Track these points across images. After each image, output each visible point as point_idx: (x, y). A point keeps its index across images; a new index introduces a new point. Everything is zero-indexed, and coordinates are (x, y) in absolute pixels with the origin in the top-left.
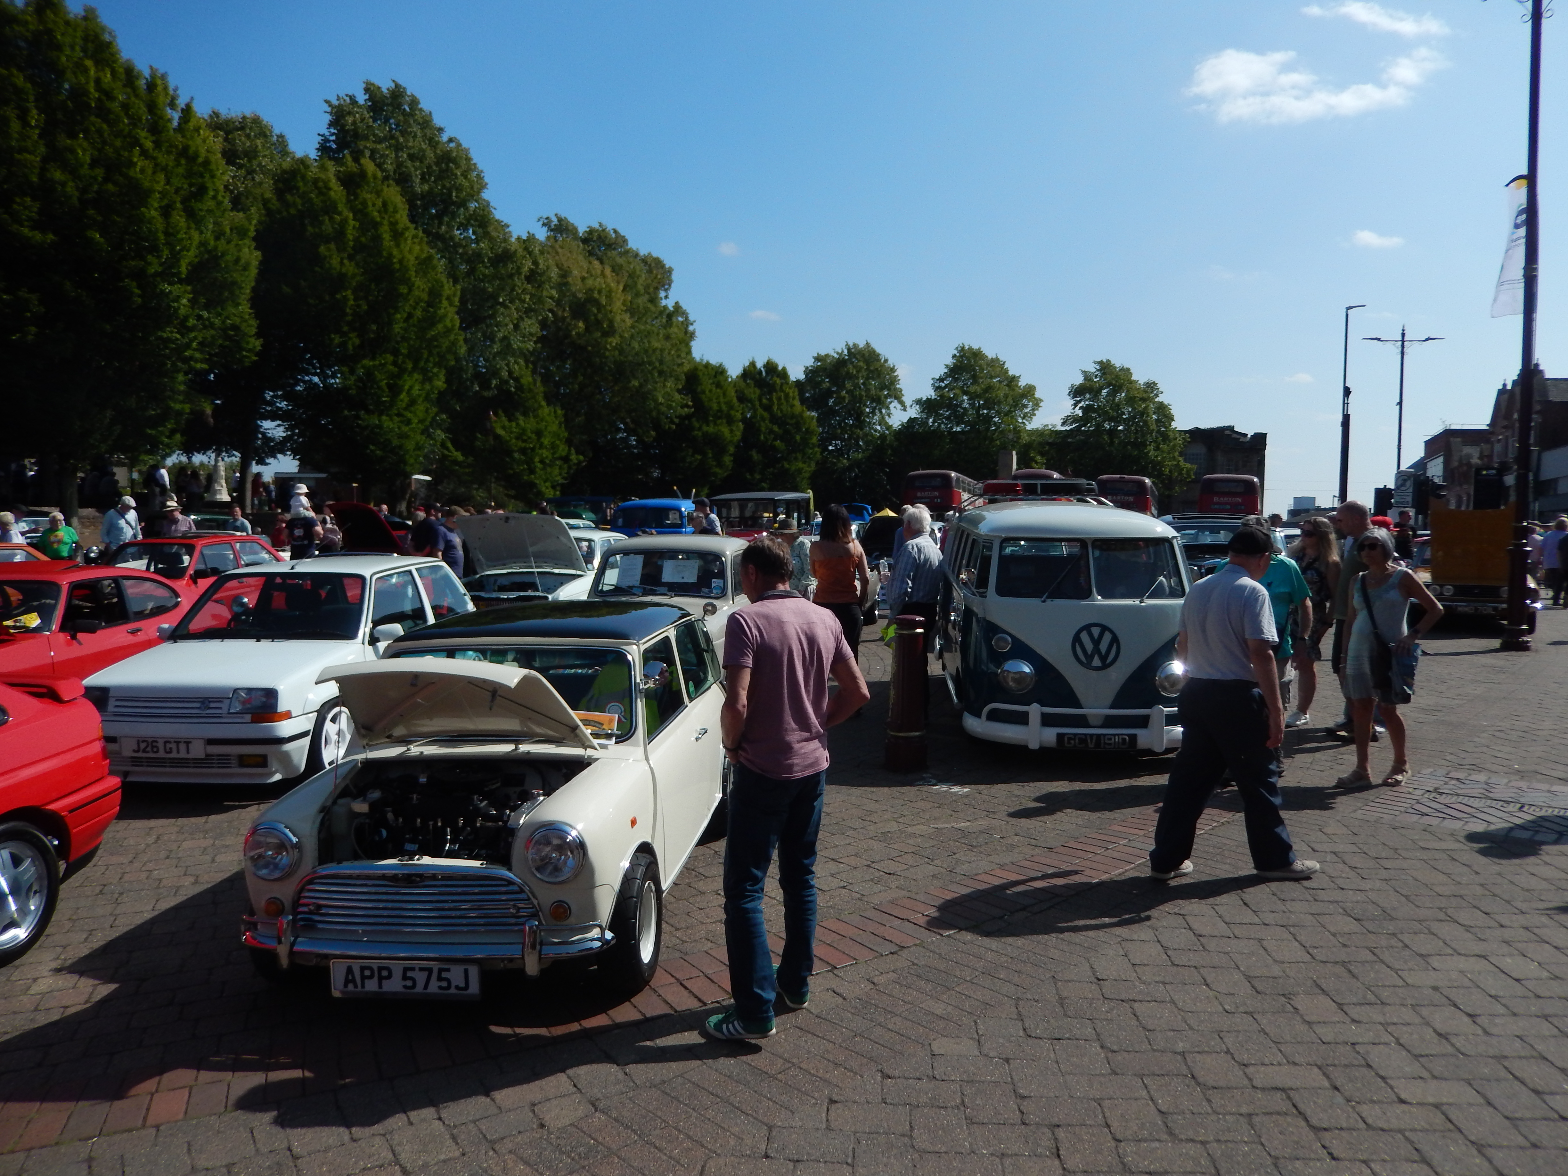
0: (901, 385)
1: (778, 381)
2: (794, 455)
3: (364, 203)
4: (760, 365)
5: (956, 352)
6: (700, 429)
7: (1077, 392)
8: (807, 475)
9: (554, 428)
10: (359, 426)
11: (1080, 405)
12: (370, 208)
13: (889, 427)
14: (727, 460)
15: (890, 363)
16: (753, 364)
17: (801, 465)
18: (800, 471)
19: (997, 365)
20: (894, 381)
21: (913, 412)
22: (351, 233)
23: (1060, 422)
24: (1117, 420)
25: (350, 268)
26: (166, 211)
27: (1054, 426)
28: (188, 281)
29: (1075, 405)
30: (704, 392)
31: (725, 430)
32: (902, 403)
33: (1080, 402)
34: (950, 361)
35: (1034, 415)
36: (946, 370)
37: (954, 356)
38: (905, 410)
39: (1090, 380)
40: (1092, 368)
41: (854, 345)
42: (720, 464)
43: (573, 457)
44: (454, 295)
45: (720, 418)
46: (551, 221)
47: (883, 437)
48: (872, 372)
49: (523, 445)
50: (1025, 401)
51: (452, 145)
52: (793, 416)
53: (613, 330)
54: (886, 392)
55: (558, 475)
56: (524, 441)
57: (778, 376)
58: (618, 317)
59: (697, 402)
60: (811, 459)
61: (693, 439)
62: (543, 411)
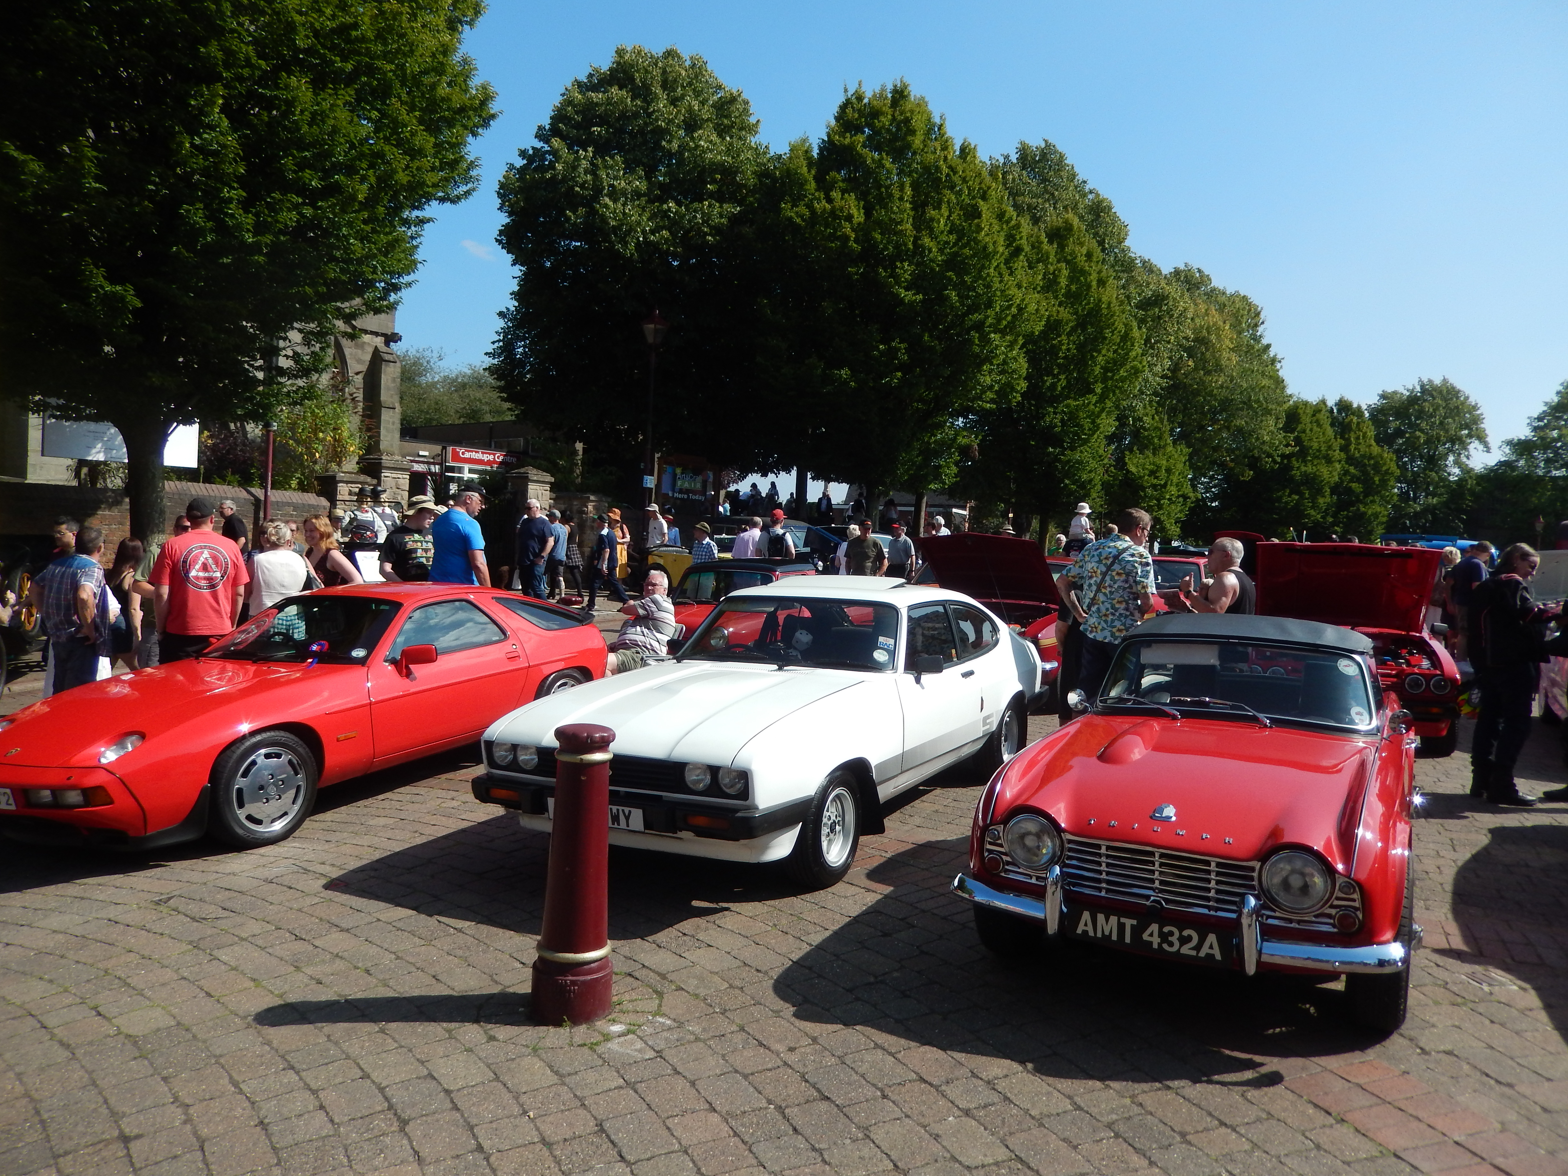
0: (1485, 425)
2: (1371, 498)
3: (1073, 254)
6: (1298, 468)
8: (1385, 519)
9: (1180, 465)
13: (1469, 471)
15: (1472, 400)
18: (1376, 515)
20: (1476, 419)
21: (1502, 455)
30: (1304, 431)
31: (1323, 471)
32: (1486, 444)
36: (1547, 408)
37: (1558, 393)
38: (1490, 452)
41: (1429, 381)
45: (1319, 458)
47: (1462, 481)
48: (1452, 410)
51: (1095, 195)
52: (1371, 457)
53: (1219, 368)
54: (1466, 432)
55: (1180, 512)
56: (1156, 478)
57: (1353, 414)
58: (1225, 355)
59: (1298, 441)
60: (1388, 503)
61: (1292, 478)
62: (1170, 449)
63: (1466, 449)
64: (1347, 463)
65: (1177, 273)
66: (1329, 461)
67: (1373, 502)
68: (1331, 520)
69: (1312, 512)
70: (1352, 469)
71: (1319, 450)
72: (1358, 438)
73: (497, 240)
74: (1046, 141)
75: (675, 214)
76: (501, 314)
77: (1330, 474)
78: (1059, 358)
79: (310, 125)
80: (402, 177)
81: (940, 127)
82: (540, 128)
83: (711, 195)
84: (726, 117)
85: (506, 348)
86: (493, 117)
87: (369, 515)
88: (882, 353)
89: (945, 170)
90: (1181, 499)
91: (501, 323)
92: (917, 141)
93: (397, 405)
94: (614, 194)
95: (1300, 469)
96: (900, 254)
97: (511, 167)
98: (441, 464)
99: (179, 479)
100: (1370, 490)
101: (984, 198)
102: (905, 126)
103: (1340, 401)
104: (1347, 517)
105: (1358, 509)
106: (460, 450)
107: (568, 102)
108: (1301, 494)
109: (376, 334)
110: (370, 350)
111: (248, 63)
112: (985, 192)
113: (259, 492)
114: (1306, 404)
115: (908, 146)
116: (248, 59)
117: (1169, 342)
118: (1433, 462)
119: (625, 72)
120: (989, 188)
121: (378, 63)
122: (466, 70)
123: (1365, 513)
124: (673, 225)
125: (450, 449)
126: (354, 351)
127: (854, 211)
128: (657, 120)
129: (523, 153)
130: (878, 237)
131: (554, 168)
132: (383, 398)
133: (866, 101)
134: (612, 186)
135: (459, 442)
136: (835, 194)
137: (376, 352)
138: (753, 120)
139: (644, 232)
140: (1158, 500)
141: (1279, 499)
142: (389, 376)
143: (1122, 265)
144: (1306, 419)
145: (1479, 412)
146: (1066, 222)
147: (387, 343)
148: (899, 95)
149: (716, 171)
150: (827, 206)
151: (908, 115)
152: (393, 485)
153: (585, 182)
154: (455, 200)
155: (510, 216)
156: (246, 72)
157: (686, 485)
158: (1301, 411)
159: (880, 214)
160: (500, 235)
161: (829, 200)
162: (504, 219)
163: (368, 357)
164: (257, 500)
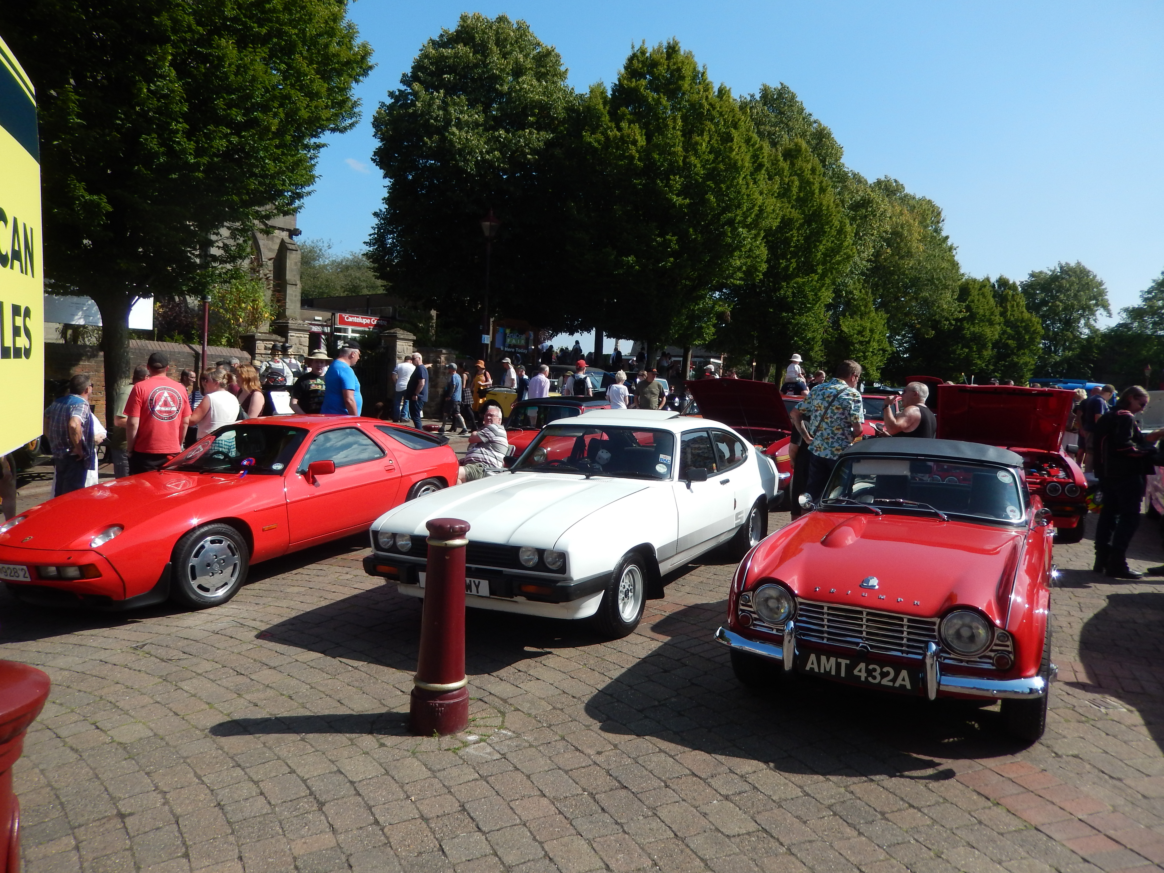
0: (1108, 296)
1: (1009, 292)
2: (1022, 351)
3: (801, 169)
4: (993, 280)
6: (968, 329)
9: (881, 327)
13: (1096, 331)
15: (1098, 278)
16: (988, 279)
20: (1102, 292)
21: (1120, 319)
25: (795, 215)
30: (973, 301)
31: (987, 331)
32: (1109, 311)
36: (1154, 284)
41: (1067, 264)
45: (984, 321)
47: (1090, 338)
48: (1083, 286)
49: (862, 339)
52: (1022, 321)
53: (909, 254)
54: (1094, 302)
55: (881, 361)
56: (863, 336)
57: (1009, 289)
58: (915, 245)
59: (968, 308)
60: (1035, 355)
61: (964, 337)
62: (873, 314)
63: (1094, 315)
64: (1005, 325)
65: (879, 182)
66: (991, 323)
67: (1024, 354)
68: (992, 367)
69: (979, 362)
70: (1009, 330)
71: (984, 316)
72: (1013, 306)
73: (372, 159)
74: (782, 84)
75: (504, 139)
76: (376, 214)
77: (992, 333)
78: (791, 247)
79: (236, 75)
80: (304, 114)
81: (703, 74)
82: (404, 75)
83: (531, 125)
84: (543, 67)
85: (379, 240)
86: (371, 68)
87: (280, 364)
88: (659, 244)
89: (707, 107)
90: (881, 352)
91: (376, 221)
92: (686, 85)
93: (298, 283)
94: (460, 125)
95: (970, 330)
96: (673, 170)
97: (383, 104)
98: (331, 326)
99: (139, 338)
100: (1022, 345)
101: (736, 127)
102: (677, 74)
103: (1000, 279)
104: (1004, 365)
105: (1012, 360)
106: (346, 316)
107: (425, 56)
108: (971, 348)
109: (283, 229)
110: (278, 241)
111: (190, 29)
112: (736, 123)
113: (198, 348)
114: (974, 281)
115: (679, 88)
116: (189, 26)
117: (872, 235)
118: (1069, 324)
119: (467, 33)
120: (739, 120)
121: (286, 28)
122: (351, 33)
123: (1018, 363)
124: (503, 147)
125: (338, 315)
126: (266, 242)
127: (638, 137)
128: (492, 69)
129: (391, 94)
130: (656, 156)
131: (415, 105)
132: (287, 278)
133: (648, 55)
134: (458, 119)
135: (344, 310)
136: (624, 125)
137: (283, 242)
138: (562, 69)
139: (481, 153)
140: (864, 353)
141: (954, 352)
142: (292, 261)
143: (838, 177)
144: (974, 293)
145: (1103, 287)
146: (796, 145)
147: (291, 237)
148: (672, 50)
149: (535, 107)
150: (618, 134)
151: (680, 65)
152: (297, 342)
153: (438, 116)
154: (343, 130)
155: (382, 141)
156: (188, 36)
157: (514, 341)
158: (971, 287)
159: (657, 139)
160: (374, 155)
161: (620, 129)
162: (377, 144)
163: (276, 247)
164: (197, 353)
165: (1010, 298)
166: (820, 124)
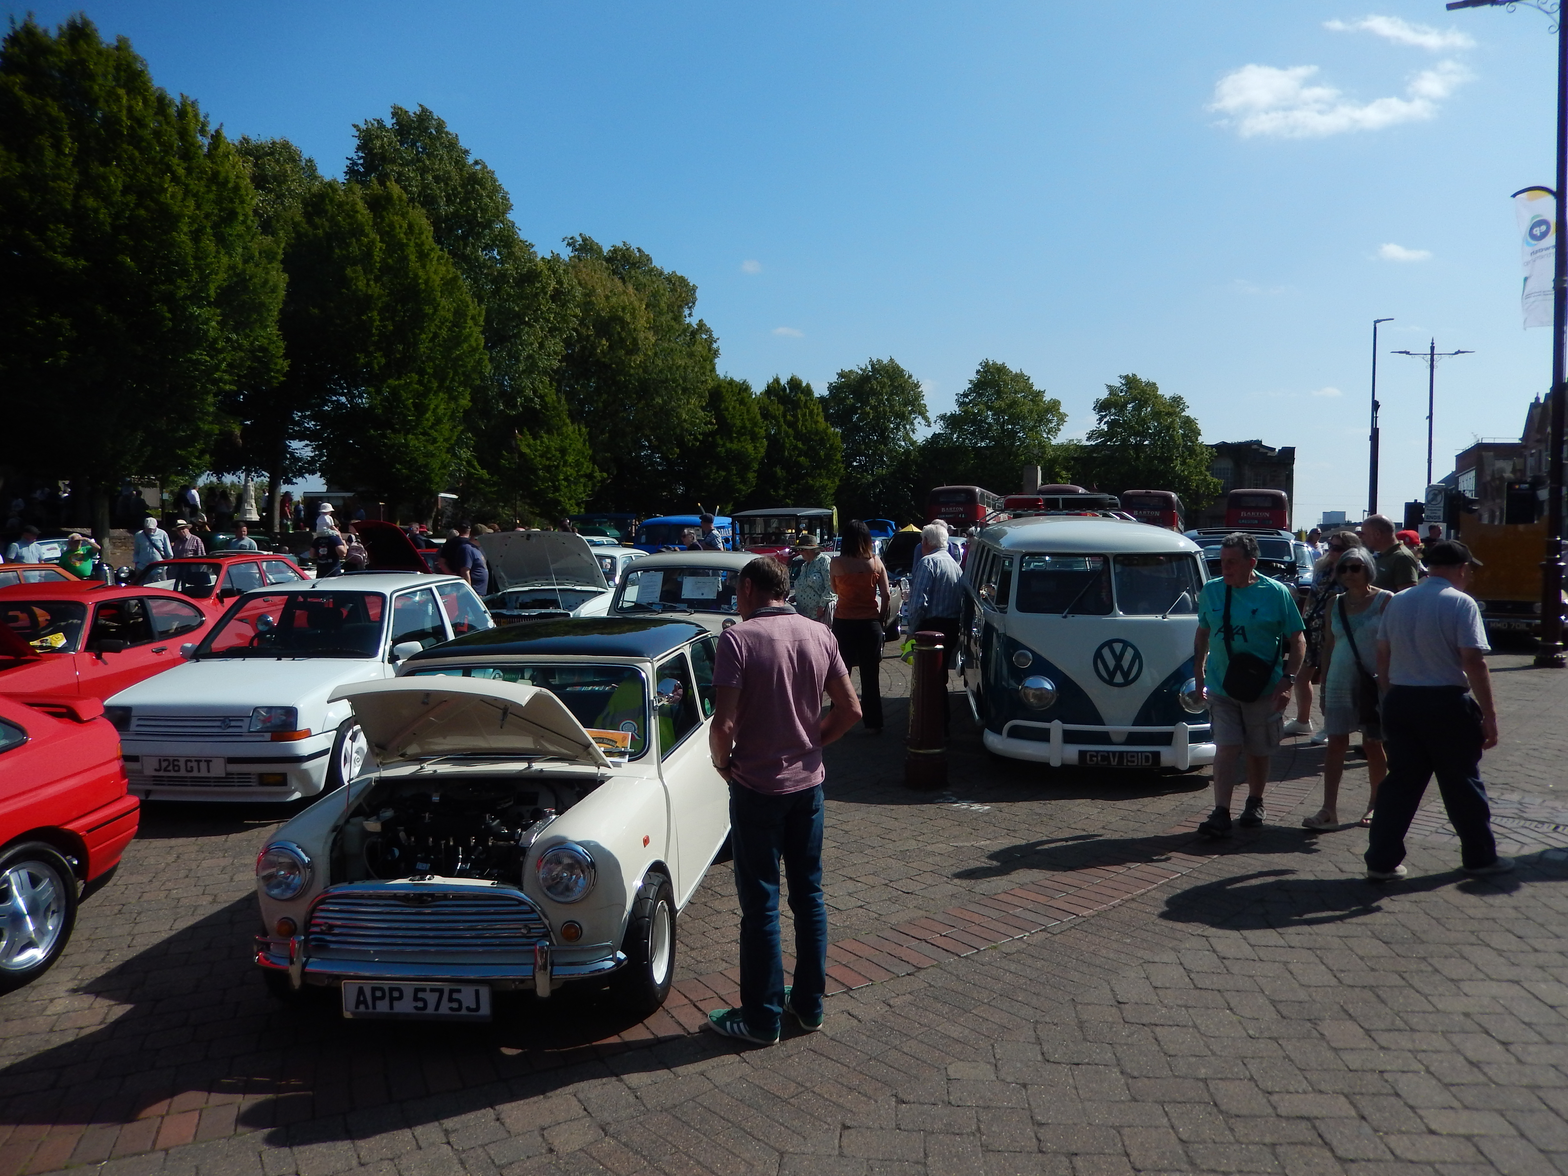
0: (926, 401)
1: (803, 398)
2: (818, 471)
3: (391, 225)
4: (783, 381)
5: (980, 368)
7: (1102, 407)
8: (832, 491)
9: (579, 445)
10: (385, 445)
11: (1105, 420)
12: (398, 230)
13: (913, 443)
14: (751, 476)
16: (777, 381)
17: (826, 482)
18: (824, 488)
19: (1021, 379)
20: (918, 396)
21: (937, 428)
22: (377, 256)
23: (1085, 437)
24: (1143, 435)
25: (375, 289)
26: (196, 236)
27: (1079, 441)
28: (217, 304)
29: (1101, 420)
30: (727, 409)
31: (750, 448)
32: (926, 419)
33: (1105, 416)
34: (974, 377)
35: (1059, 430)
36: (970, 386)
37: (978, 372)
38: (929, 426)
39: (1116, 395)
40: (1117, 383)
41: (878, 361)
42: (744, 481)
43: (597, 474)
44: (480, 315)
45: (743, 435)
46: (575, 241)
47: (907, 452)
48: (896, 387)
49: (548, 463)
50: (1050, 416)
51: (478, 167)
52: (817, 433)
53: (635, 347)
54: (910, 408)
56: (549, 459)
57: (803, 393)
58: (642, 335)
59: (720, 419)
60: (836, 475)
61: (717, 456)
64: (795, 438)
66: (754, 438)
67: (820, 475)
70: (800, 444)
71: (744, 427)
72: (804, 415)
77: (756, 450)
95: (725, 446)
100: (817, 464)
105: (807, 482)
108: (729, 470)
118: (886, 436)
123: (813, 486)
133: (37, 36)
145: (920, 389)
148: (79, 32)
158: (725, 389)
165: (802, 404)
166: (485, 167)
